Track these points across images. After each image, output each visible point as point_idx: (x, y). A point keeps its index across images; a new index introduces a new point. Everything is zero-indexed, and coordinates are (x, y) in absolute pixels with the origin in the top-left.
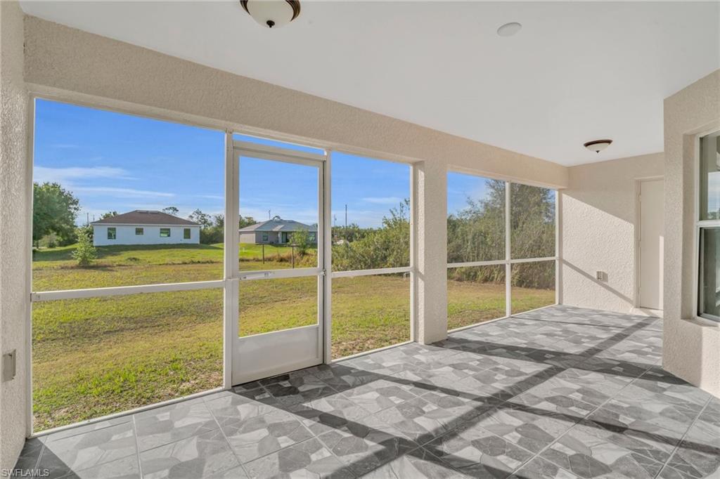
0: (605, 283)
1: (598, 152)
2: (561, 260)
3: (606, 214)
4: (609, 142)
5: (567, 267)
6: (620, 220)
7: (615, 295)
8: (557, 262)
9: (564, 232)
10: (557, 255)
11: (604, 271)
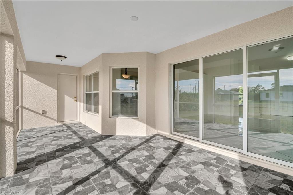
0: (46, 115)
1: (61, 60)
2: (22, 107)
3: (46, 85)
4: (66, 57)
5: (25, 110)
6: (52, 88)
7: (50, 119)
8: (20, 109)
9: (24, 93)
10: (20, 105)
11: (45, 110)
